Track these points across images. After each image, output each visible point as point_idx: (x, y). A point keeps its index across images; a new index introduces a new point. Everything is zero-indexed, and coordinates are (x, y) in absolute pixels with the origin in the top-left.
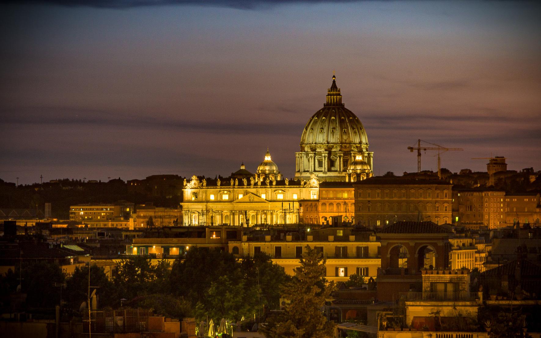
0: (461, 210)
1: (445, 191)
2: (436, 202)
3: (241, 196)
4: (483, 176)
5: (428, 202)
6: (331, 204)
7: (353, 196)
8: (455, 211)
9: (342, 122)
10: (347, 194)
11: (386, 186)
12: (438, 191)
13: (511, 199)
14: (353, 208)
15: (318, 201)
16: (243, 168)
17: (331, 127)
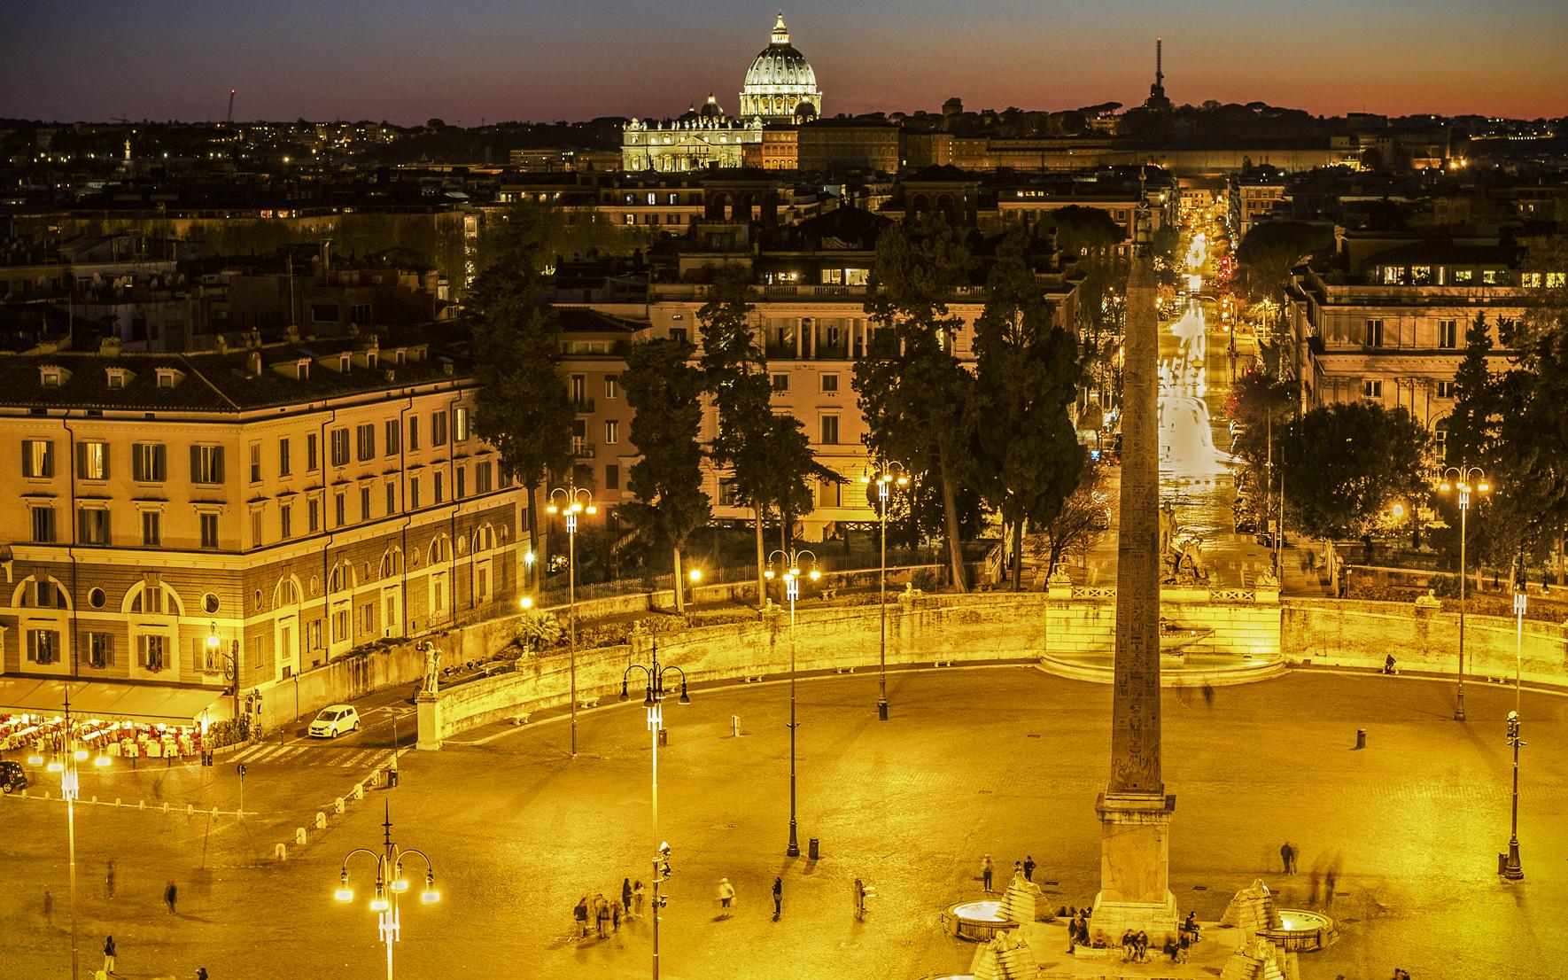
0: (909, 153)
1: (892, 134)
2: (882, 145)
3: (683, 140)
4: (936, 117)
5: (873, 146)
6: (775, 147)
7: (796, 139)
8: (902, 155)
9: (788, 62)
10: (791, 138)
11: (830, 128)
12: (884, 134)
13: (961, 142)
14: (795, 151)
15: (761, 144)
16: (692, 110)
17: (777, 67)
